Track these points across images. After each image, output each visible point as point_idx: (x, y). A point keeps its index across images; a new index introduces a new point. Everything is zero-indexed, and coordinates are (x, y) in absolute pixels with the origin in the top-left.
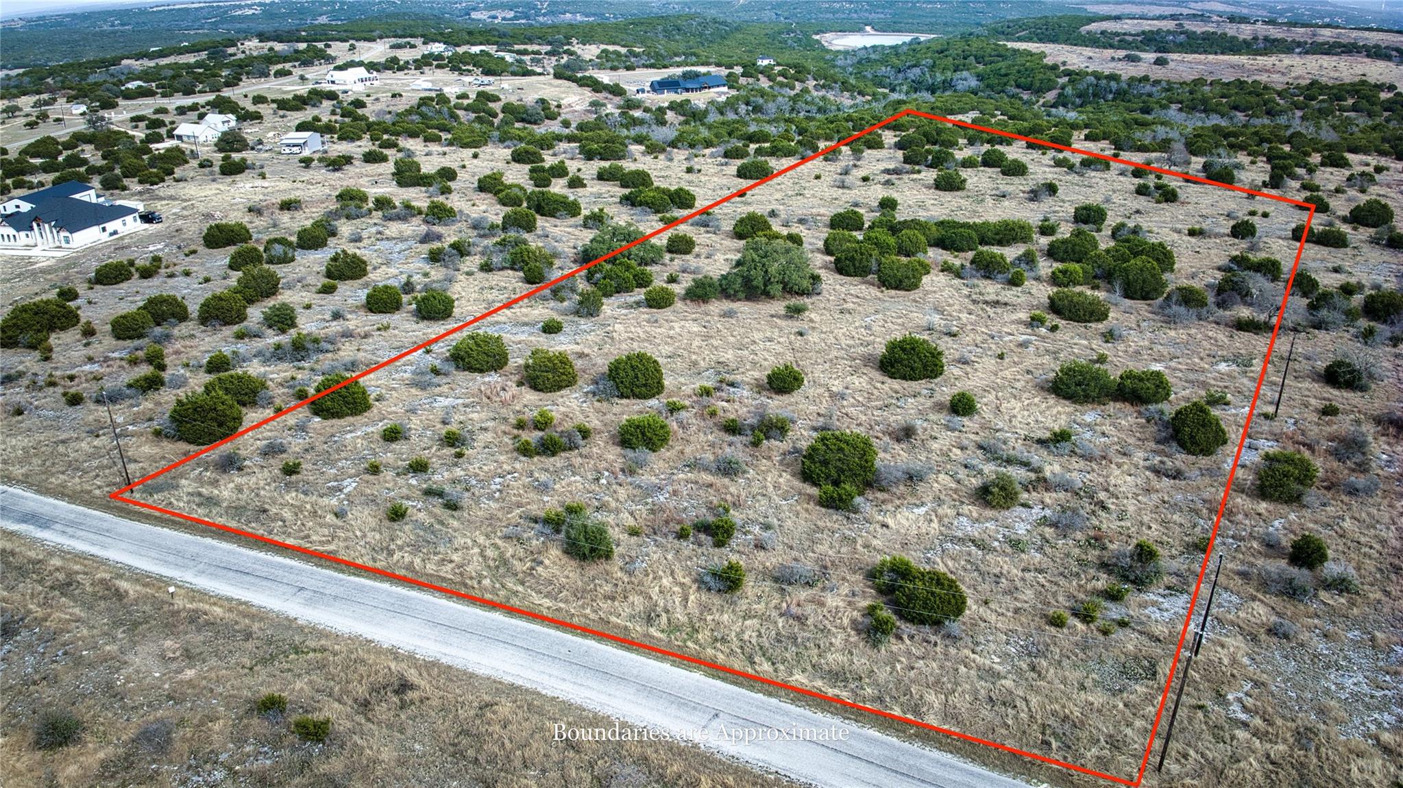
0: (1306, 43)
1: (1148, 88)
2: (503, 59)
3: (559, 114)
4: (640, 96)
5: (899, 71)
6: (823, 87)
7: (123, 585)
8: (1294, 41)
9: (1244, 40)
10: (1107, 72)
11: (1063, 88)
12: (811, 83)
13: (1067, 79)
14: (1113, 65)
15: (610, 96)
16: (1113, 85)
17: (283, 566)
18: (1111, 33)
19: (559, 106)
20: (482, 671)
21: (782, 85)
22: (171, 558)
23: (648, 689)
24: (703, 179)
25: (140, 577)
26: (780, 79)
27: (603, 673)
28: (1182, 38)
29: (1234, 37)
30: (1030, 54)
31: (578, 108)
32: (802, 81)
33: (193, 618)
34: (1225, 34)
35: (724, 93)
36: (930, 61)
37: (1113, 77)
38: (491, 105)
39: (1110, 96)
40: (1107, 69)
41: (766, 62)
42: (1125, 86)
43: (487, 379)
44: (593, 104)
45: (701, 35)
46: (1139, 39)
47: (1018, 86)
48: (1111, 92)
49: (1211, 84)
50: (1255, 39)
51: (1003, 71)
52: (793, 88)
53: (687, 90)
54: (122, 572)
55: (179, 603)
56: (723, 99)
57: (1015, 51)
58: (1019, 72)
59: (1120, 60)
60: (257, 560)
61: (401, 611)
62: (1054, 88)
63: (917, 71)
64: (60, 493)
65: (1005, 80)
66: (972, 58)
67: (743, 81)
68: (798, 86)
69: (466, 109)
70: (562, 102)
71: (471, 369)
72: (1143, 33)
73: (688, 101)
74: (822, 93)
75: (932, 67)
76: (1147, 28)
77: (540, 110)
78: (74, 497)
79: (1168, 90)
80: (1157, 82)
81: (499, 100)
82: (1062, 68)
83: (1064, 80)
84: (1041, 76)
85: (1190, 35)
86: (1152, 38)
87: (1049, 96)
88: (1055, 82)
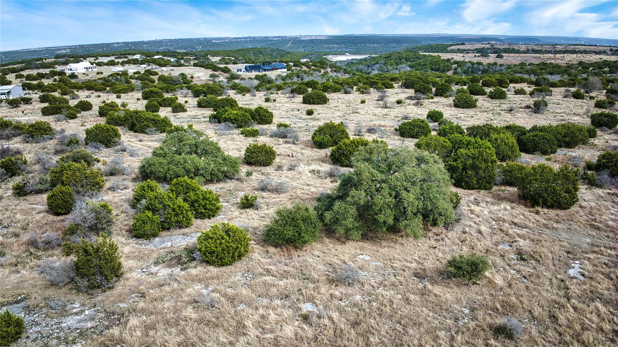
1: (498, 68)
2: (170, 60)
3: (192, 81)
4: (239, 73)
5: (369, 67)
6: (335, 71)
10: (475, 62)
11: (455, 69)
12: (329, 70)
13: (456, 65)
14: (476, 58)
15: (222, 73)
16: (481, 67)
18: (462, 50)
19: (192, 77)
21: (314, 70)
26: (313, 67)
30: (432, 56)
31: (203, 78)
32: (324, 69)
35: (285, 72)
36: (384, 62)
37: (479, 63)
38: (153, 77)
39: (480, 73)
40: (475, 60)
41: (305, 60)
42: (486, 67)
44: (212, 76)
45: (271, 55)
47: (432, 70)
48: (480, 70)
49: (529, 65)
50: (528, 50)
51: (422, 63)
52: (320, 72)
53: (265, 70)
56: (285, 74)
57: (425, 56)
58: (430, 63)
59: (479, 56)
62: (451, 70)
63: (378, 66)
65: (425, 67)
66: (404, 59)
67: (293, 68)
68: (323, 71)
69: (136, 79)
70: (194, 76)
72: (477, 49)
73: (266, 75)
74: (335, 74)
75: (385, 64)
77: (181, 79)
79: (509, 68)
80: (501, 65)
81: (158, 74)
82: (452, 61)
83: (455, 66)
84: (443, 64)
85: (498, 50)
87: (449, 74)
88: (451, 67)
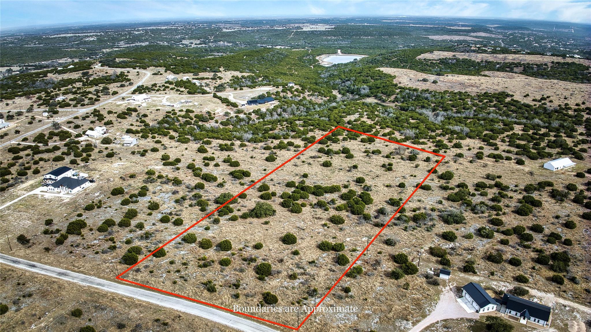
0: (501, 63)
1: (427, 95)
3: (214, 117)
4: (243, 107)
6: (311, 95)
7: (125, 299)
8: (496, 62)
9: (478, 62)
10: (414, 87)
11: (397, 94)
12: (307, 94)
13: (399, 90)
14: (418, 83)
15: (233, 108)
16: (416, 93)
17: (154, 294)
18: (428, 60)
19: (214, 114)
20: (192, 314)
21: (295, 96)
22: (132, 293)
23: (220, 316)
24: (256, 161)
25: (127, 297)
26: (295, 93)
27: (213, 314)
29: (474, 61)
31: (221, 114)
32: (304, 93)
33: (140, 305)
34: (471, 60)
35: (273, 104)
37: (416, 90)
38: (191, 115)
39: (414, 98)
40: (415, 85)
41: (291, 85)
42: (419, 93)
43: (192, 245)
44: (226, 112)
46: (438, 62)
47: (382, 93)
48: (414, 96)
50: (482, 61)
51: (378, 85)
52: (300, 97)
53: (260, 103)
54: (123, 296)
55: (136, 302)
56: (273, 107)
58: (383, 86)
59: (421, 81)
60: (149, 293)
61: (178, 303)
62: (394, 94)
63: (349, 82)
64: (103, 278)
65: (378, 90)
67: (282, 94)
68: (302, 95)
69: (182, 117)
70: (216, 112)
71: (188, 243)
72: (440, 59)
73: (260, 109)
76: (442, 57)
77: (207, 116)
78: (107, 279)
79: (434, 96)
80: (431, 92)
81: (194, 112)
82: (399, 85)
84: (390, 89)
85: (458, 60)
86: (443, 62)
87: (392, 98)
88: (395, 92)
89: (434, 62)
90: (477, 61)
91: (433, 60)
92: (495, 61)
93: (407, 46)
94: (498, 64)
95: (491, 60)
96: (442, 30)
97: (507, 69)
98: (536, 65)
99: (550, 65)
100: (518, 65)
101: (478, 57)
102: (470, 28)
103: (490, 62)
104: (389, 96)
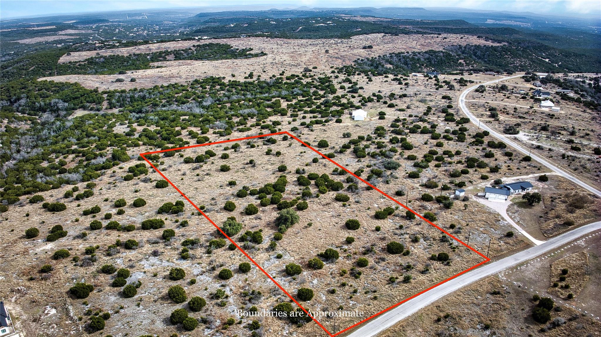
0: (150, 54)
8: (145, 54)
9: (127, 57)
11: (108, 100)
14: (116, 85)
18: (74, 62)
28: (102, 59)
30: (70, 84)
39: (129, 100)
42: (131, 94)
46: (86, 62)
49: (162, 87)
50: (130, 55)
57: (62, 84)
59: (116, 82)
62: (104, 100)
72: (86, 60)
80: (142, 90)
82: (99, 90)
83: (105, 96)
85: (105, 57)
86: (91, 61)
87: (105, 104)
88: (103, 97)
89: (83, 63)
90: (125, 55)
91: (79, 62)
92: (143, 53)
93: (8, 54)
94: (148, 55)
95: (138, 52)
96: (24, 32)
97: (161, 59)
98: (183, 50)
99: (194, 49)
100: (167, 53)
101: (124, 52)
102: (54, 27)
103: (138, 55)
104: (100, 103)
